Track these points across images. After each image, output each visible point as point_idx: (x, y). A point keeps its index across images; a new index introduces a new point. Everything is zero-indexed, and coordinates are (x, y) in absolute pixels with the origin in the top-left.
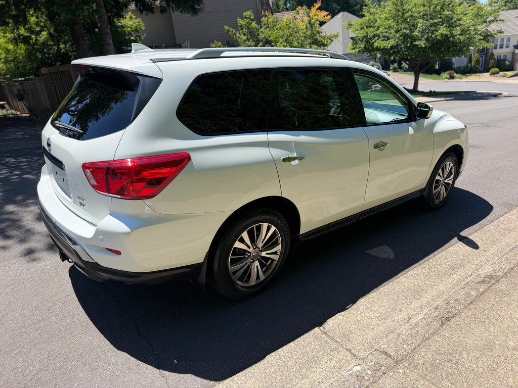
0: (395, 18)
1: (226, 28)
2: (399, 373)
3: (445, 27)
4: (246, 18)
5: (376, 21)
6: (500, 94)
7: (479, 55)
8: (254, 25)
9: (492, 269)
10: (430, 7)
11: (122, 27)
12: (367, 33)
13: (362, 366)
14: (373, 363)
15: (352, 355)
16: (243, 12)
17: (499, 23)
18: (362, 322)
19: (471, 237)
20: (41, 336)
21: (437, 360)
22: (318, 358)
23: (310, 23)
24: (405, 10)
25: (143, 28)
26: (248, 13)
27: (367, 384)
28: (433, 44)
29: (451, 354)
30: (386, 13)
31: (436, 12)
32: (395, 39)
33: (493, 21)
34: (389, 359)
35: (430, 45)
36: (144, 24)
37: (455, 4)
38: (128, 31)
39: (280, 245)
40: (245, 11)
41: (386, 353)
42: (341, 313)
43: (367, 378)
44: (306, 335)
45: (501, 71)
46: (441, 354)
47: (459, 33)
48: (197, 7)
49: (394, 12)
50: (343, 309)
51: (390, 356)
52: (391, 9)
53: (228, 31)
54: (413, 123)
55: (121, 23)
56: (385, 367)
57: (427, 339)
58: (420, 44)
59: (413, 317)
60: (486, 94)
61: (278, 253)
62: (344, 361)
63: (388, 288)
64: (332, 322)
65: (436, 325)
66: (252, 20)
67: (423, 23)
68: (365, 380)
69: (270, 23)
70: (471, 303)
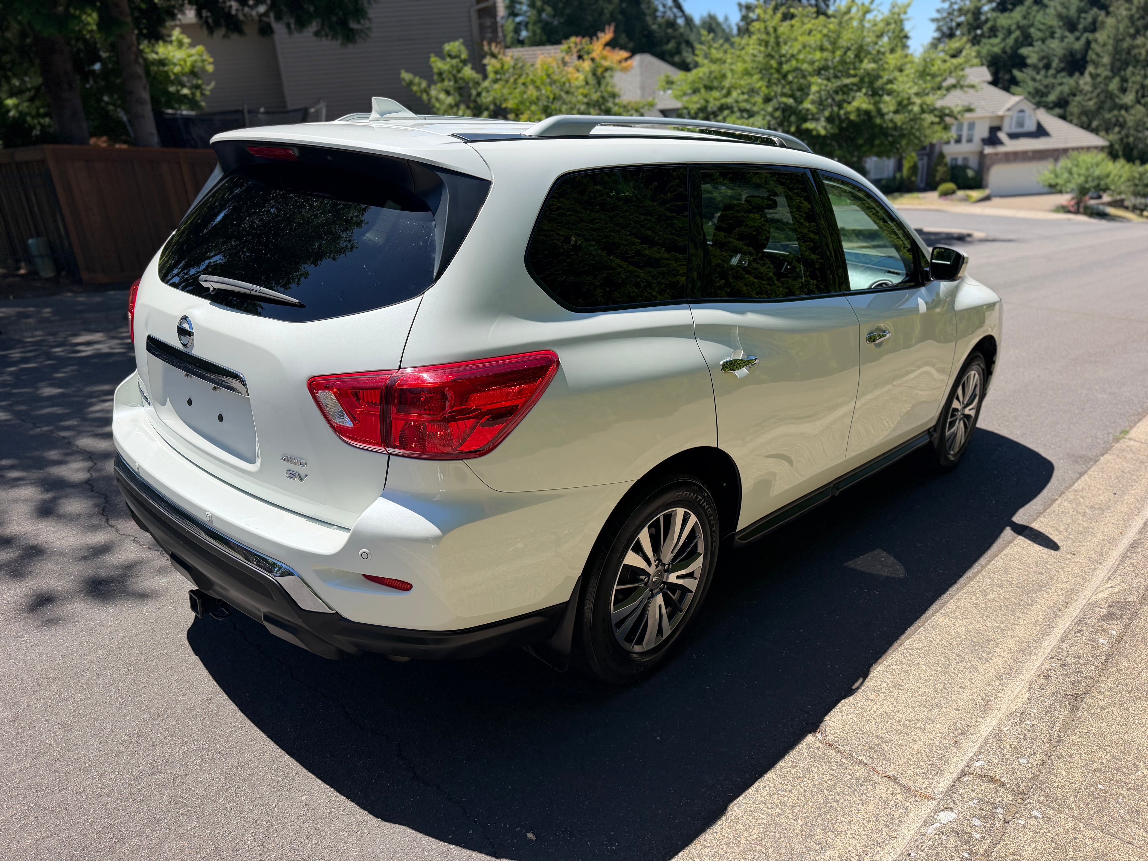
0: (764, 70)
1: (406, 76)
2: (1036, 818)
3: (865, 94)
4: (450, 56)
5: (724, 76)
6: (969, 235)
7: (918, 155)
8: (468, 72)
9: (1115, 590)
10: (833, 52)
11: (162, 63)
12: (707, 101)
13: (956, 811)
14: (975, 801)
15: (903, 790)
16: (444, 43)
17: (966, 92)
18: (897, 715)
19: (1035, 526)
20: (177, 802)
21: (1096, 784)
22: (837, 801)
23: (594, 74)
24: (784, 56)
25: (210, 68)
26: (454, 46)
27: (984, 847)
28: (841, 129)
29: (1118, 770)
30: (745, 62)
31: (846, 63)
32: (765, 116)
33: (954, 86)
34: (1002, 790)
35: (836, 131)
36: (211, 60)
37: (882, 50)
38: (175, 74)
39: (702, 557)
40: (449, 41)
41: (991, 779)
42: (847, 700)
43: (978, 836)
44: (793, 754)
45: (961, 187)
46: (1099, 771)
47: (892, 108)
48: (353, 25)
49: (760, 58)
50: (849, 692)
51: (1002, 785)
52: (755, 52)
53: (411, 83)
54: (923, 290)
55: (157, 53)
56: (1003, 808)
57: (1058, 741)
58: (815, 129)
59: (991, 698)
60: (943, 236)
61: (695, 576)
62: (892, 803)
63: (920, 640)
64: (836, 721)
65: (1062, 710)
66: (465, 62)
67: (821, 84)
68: (976, 839)
69: (508, 70)
70: (1106, 661)
